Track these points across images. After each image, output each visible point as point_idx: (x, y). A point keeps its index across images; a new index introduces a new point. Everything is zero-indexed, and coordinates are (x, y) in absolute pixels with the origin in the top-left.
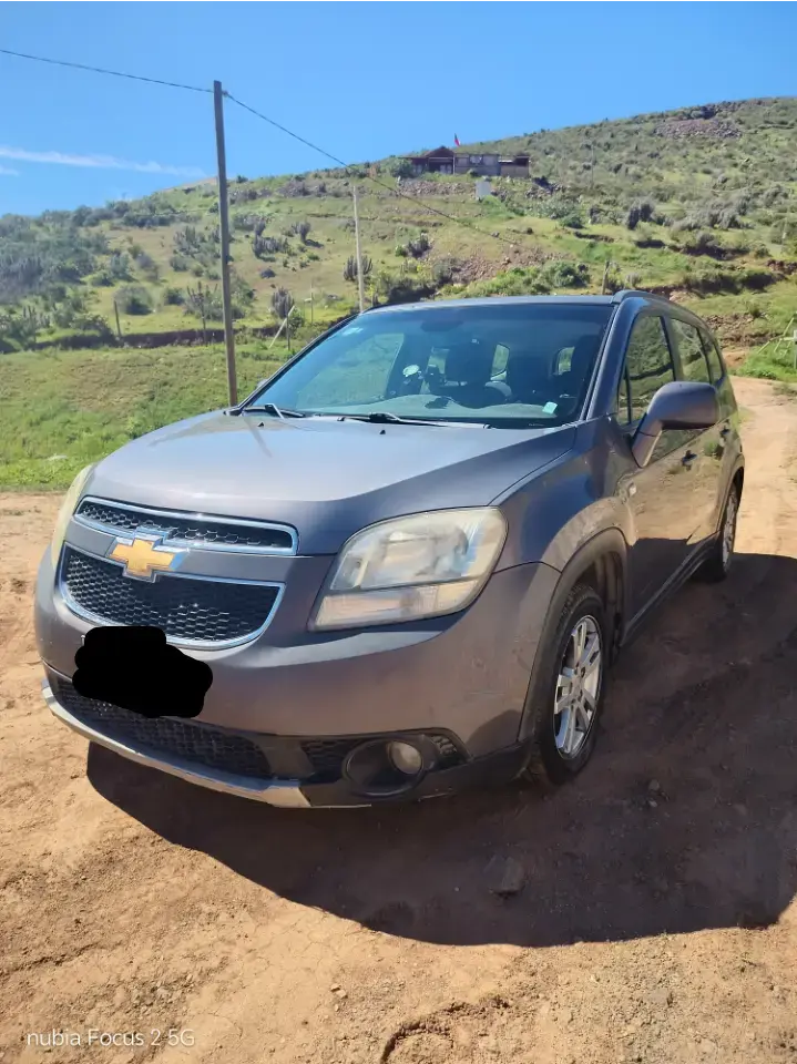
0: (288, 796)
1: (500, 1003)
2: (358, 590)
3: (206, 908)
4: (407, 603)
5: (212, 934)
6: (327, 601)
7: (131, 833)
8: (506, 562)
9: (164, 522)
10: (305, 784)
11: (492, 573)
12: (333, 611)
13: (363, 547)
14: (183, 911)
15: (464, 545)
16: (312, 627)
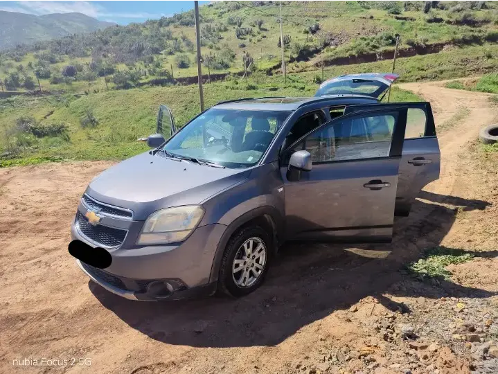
0: (131, 296)
1: (174, 363)
2: (152, 233)
3: (105, 328)
4: (169, 237)
5: (104, 335)
6: (142, 236)
7: (94, 303)
8: (202, 224)
9: (100, 206)
10: (136, 293)
11: (197, 227)
12: (143, 239)
13: (154, 219)
14: (97, 328)
15: (187, 218)
16: (136, 244)
